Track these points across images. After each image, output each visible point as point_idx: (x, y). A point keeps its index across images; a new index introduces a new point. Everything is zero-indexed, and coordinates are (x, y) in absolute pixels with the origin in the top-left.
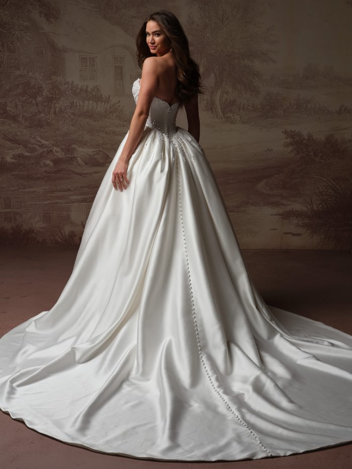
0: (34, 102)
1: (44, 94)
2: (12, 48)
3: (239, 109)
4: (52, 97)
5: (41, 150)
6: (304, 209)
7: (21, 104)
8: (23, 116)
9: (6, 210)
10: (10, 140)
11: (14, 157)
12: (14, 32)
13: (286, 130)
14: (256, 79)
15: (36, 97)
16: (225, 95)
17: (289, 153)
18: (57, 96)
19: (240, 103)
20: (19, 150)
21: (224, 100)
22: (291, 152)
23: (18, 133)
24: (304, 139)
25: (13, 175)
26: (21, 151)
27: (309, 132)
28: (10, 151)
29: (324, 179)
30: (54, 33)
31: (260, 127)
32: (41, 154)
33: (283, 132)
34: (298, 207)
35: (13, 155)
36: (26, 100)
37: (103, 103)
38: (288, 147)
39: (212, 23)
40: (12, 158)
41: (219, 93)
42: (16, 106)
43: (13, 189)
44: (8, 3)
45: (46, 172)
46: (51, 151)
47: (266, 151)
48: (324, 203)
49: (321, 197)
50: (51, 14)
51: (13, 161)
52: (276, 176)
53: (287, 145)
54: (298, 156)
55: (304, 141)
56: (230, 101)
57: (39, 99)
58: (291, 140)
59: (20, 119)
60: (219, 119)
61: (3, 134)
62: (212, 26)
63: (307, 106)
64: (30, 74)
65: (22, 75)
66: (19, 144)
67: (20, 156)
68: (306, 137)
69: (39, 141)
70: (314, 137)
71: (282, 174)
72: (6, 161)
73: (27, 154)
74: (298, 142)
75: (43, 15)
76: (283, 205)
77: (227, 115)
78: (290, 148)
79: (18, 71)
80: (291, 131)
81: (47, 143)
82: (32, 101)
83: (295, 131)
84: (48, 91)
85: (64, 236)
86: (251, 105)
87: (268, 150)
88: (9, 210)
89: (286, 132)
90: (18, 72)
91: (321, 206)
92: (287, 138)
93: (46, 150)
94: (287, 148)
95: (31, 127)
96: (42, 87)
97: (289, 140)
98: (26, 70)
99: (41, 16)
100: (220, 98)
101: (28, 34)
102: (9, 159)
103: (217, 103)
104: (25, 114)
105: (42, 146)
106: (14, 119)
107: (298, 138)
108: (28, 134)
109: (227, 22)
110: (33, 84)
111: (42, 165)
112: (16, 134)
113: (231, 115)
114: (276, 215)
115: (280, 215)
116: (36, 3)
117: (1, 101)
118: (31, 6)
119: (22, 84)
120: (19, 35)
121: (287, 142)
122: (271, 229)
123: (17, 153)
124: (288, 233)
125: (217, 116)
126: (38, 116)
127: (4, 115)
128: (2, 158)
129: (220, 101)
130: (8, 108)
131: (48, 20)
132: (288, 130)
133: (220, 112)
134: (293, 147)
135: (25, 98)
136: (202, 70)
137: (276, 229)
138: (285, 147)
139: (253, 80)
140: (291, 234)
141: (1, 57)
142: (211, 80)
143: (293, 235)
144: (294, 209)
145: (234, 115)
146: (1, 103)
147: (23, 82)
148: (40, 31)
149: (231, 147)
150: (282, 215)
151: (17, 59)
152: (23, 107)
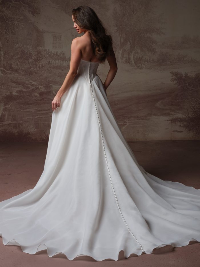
0: (27, 62)
1: (33, 57)
2: (14, 32)
3: (145, 62)
4: (38, 59)
5: (32, 88)
6: (184, 117)
7: (20, 63)
8: (21, 70)
9: (14, 122)
10: (15, 82)
11: (17, 92)
12: (14, 23)
13: (172, 71)
14: (154, 44)
15: (28, 60)
16: (136, 54)
17: (174, 85)
18: (40, 58)
19: (145, 59)
20: (20, 88)
21: (136, 57)
22: (175, 84)
23: (19, 78)
24: (183, 76)
25: (17, 102)
26: (21, 88)
27: (185, 72)
28: (15, 89)
29: (195, 99)
30: (37, 22)
31: (157, 71)
32: (32, 89)
33: (170, 73)
34: (180, 115)
35: (17, 91)
36: (23, 61)
37: (66, 61)
38: (174, 82)
39: (128, 13)
40: (16, 93)
41: (133, 53)
42: (17, 65)
43: (17, 110)
44: (11, 7)
45: (35, 100)
46: (38, 88)
47: (161, 84)
48: (195, 113)
49: (194, 110)
50: (35, 12)
51: (17, 94)
52: (167, 98)
53: (173, 80)
54: (180, 86)
55: (183, 78)
56: (140, 57)
57: (30, 60)
58: (175, 77)
59: (20, 71)
60: (133, 67)
61: (11, 79)
62: (128, 15)
63: (184, 59)
64: (25, 46)
65: (19, 47)
66: (20, 85)
67: (20, 91)
68: (184, 75)
69: (31, 82)
70: (188, 75)
71: (170, 97)
72: (13, 94)
73: (24, 90)
74: (179, 78)
75: (30, 12)
76: (171, 114)
77: (138, 65)
78: (175, 82)
79: (17, 44)
80: (175, 72)
81: (35, 83)
82: (26, 62)
83: (177, 72)
84: (35, 56)
85: (47, 136)
86: (151, 60)
87: (162, 83)
88: (15, 122)
89: (172, 73)
90: (17, 46)
91: (193, 115)
92: (173, 76)
93: (35, 87)
94: (173, 82)
95: (26, 75)
96: (31, 53)
97: (174, 77)
98: (22, 44)
99: (29, 13)
100: (133, 56)
101: (23, 23)
102: (14, 93)
103: (132, 58)
104: (22, 68)
105: (33, 85)
106: (17, 71)
107: (179, 76)
108: (25, 78)
109: (136, 12)
110: (26, 52)
111: (33, 96)
112: (18, 79)
113: (140, 65)
114: (168, 121)
115: (170, 120)
116: (26, 6)
117: (9, 62)
118: (24, 8)
119: (20, 52)
120: (17, 24)
121: (173, 79)
122: (165, 129)
123: (19, 90)
124: (175, 131)
125: (132, 66)
126: (30, 69)
127: (11, 69)
128: (11, 93)
129: (133, 57)
130: (13, 66)
131: (33, 15)
132: (173, 71)
133: (134, 64)
134: (177, 81)
135: (22, 60)
136: (122, 41)
137: (168, 129)
138: (172, 81)
139: (152, 45)
140: (177, 131)
141: (8, 37)
142: (128, 46)
143: (178, 132)
144: (178, 117)
145: (142, 65)
146: (9, 63)
147: (20, 51)
148: (29, 21)
149: (141, 82)
150: (171, 120)
151: (17, 38)
152: (21, 65)
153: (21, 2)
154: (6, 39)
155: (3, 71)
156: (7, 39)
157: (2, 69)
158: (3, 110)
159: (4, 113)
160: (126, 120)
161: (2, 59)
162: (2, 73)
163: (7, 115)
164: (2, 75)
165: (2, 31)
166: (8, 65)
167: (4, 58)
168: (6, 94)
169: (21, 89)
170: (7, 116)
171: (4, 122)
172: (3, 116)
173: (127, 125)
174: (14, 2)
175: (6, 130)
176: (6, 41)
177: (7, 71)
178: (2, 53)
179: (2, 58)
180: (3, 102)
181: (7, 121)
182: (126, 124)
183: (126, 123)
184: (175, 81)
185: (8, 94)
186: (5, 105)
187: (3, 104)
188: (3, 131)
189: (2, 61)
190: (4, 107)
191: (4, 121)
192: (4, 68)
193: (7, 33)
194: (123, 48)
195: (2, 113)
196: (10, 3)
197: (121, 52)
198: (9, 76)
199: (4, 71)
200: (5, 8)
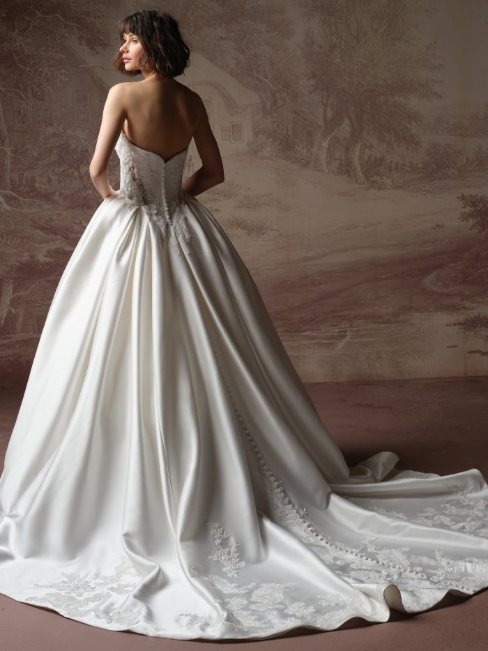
0: (76, 173)
2: (39, 93)
3: (390, 170)
7: (56, 178)
8: (60, 194)
10: (42, 229)
11: (49, 254)
12: (41, 69)
13: (462, 195)
14: (414, 124)
15: (79, 167)
16: (367, 151)
17: (470, 229)
19: (392, 162)
20: (56, 243)
21: (366, 158)
22: (472, 227)
23: (54, 218)
25: (49, 281)
26: (60, 244)
28: (43, 245)
30: (102, 68)
31: (424, 193)
33: (459, 198)
35: (48, 252)
36: (63, 171)
38: (468, 221)
39: (342, 42)
40: (46, 256)
41: (358, 148)
42: (50, 180)
44: (31, 27)
47: (434, 228)
50: (97, 40)
51: (48, 260)
52: (451, 265)
53: (465, 217)
54: (483, 233)
56: (376, 158)
58: (472, 209)
59: (56, 198)
60: (360, 184)
61: (31, 220)
62: (343, 47)
64: (69, 132)
65: (55, 134)
66: (56, 234)
67: (58, 252)
71: (460, 262)
72: (38, 260)
73: (68, 249)
74: (482, 211)
75: (84, 42)
76: (464, 308)
77: (371, 179)
78: (471, 222)
79: (50, 127)
80: (470, 196)
82: (73, 173)
83: (477, 195)
86: (408, 164)
87: (437, 226)
89: (463, 198)
90: (50, 130)
92: (465, 207)
94: (466, 221)
95: (73, 208)
97: (468, 210)
98: (62, 126)
99: (81, 44)
100: (360, 156)
101: (64, 71)
102: (41, 258)
103: (356, 163)
104: (63, 191)
106: (47, 197)
107: (482, 205)
108: (69, 218)
109: (364, 40)
110: (74, 146)
112: (51, 219)
113: (379, 178)
114: (455, 324)
115: (460, 324)
116: (72, 24)
117: (25, 175)
118: (67, 30)
119: (57, 147)
120: (49, 73)
121: (465, 213)
122: (449, 347)
123: (54, 248)
124: (473, 352)
125: (356, 181)
126: (84, 193)
127: (31, 194)
128: (32, 256)
129: (360, 159)
130: (37, 185)
131: (92, 48)
132: (465, 195)
133: (362, 175)
134: (476, 220)
135: (63, 169)
136: (330, 114)
137: (456, 346)
138: (463, 220)
139: (409, 127)
140: (479, 352)
141: (24, 108)
142: (345, 129)
143: (482, 355)
144: (482, 315)
145: (382, 179)
146: (27, 178)
147: (58, 145)
148: (81, 66)
149: (380, 223)
150: (464, 324)
151: (47, 110)
152: (60, 182)
153: (58, 15)
154: (19, 112)
155: (9, 199)
156: (22, 112)
157: (10, 192)
158: (10, 302)
159: (13, 311)
160: (343, 326)
161: (9, 167)
162: (7, 203)
163: (21, 315)
164: (8, 208)
165: (8, 91)
166: (24, 182)
167: (12, 163)
168: (19, 259)
169: (59, 246)
170: (20, 320)
171: (13, 335)
172: (11, 318)
173: (348, 337)
174: (40, 15)
175: (20, 356)
176: (20, 117)
177: (20, 198)
178: (8, 150)
179: (8, 162)
180: (11, 281)
181: (21, 332)
182: (344, 337)
183: (345, 332)
184: (470, 220)
185: (24, 259)
186: (15, 290)
187: (11, 286)
188: (12, 359)
189: (9, 171)
190: (13, 293)
191: (13, 333)
192: (13, 190)
193: (21, 96)
194: (333, 134)
195: (9, 312)
196: (29, 19)
197: (325, 144)
198: (26, 211)
199: (13, 198)
200: (17, 31)
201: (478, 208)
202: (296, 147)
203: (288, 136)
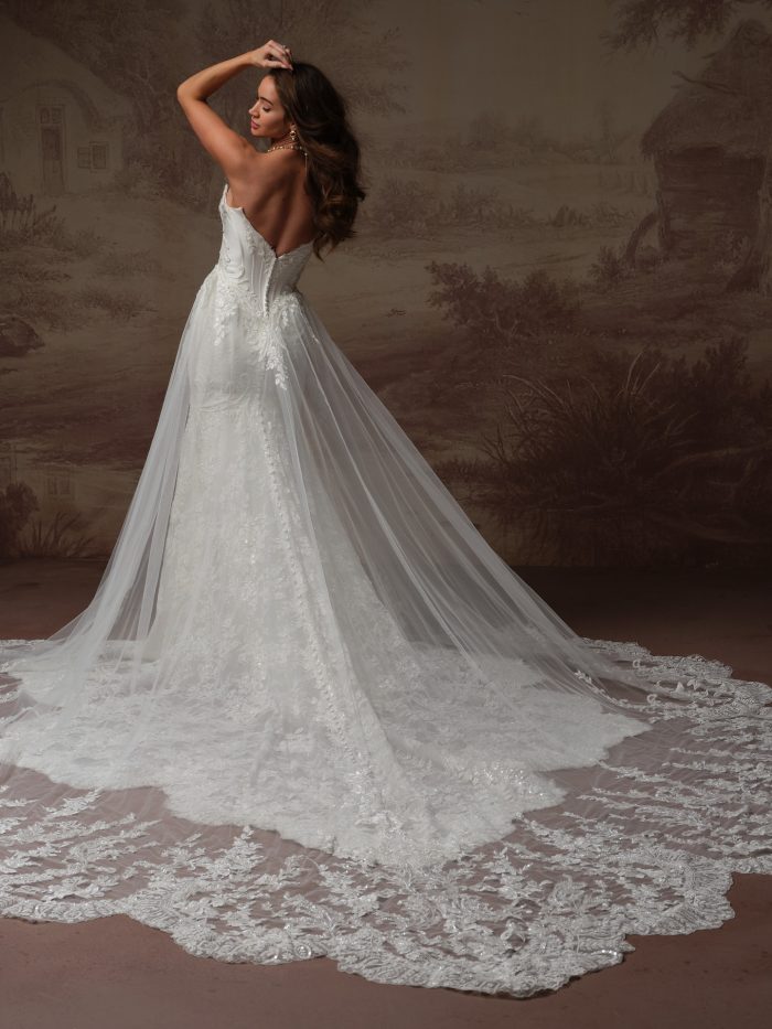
6: (484, 458)
13: (433, 262)
17: (445, 319)
22: (447, 315)
24: (477, 284)
27: (488, 267)
29: (527, 382)
31: (374, 258)
33: (427, 268)
34: (468, 452)
37: (19, 213)
38: (441, 306)
39: (259, 28)
47: (389, 315)
48: (529, 443)
49: (523, 428)
52: (413, 375)
53: (437, 300)
54: (464, 326)
55: (478, 290)
58: (447, 287)
62: (258, 34)
63: (480, 211)
68: (481, 280)
70: (500, 279)
71: (427, 372)
74: (461, 291)
76: (434, 446)
78: (446, 307)
80: (445, 265)
83: (455, 265)
87: (394, 312)
89: (434, 268)
91: (522, 450)
92: (437, 283)
94: (437, 306)
97: (441, 288)
107: (462, 282)
109: (289, 25)
121: (436, 293)
132: (438, 263)
134: (452, 304)
138: (433, 304)
144: (460, 460)
184: (445, 303)
201: (457, 286)
202: (186, 181)
203: (176, 164)
